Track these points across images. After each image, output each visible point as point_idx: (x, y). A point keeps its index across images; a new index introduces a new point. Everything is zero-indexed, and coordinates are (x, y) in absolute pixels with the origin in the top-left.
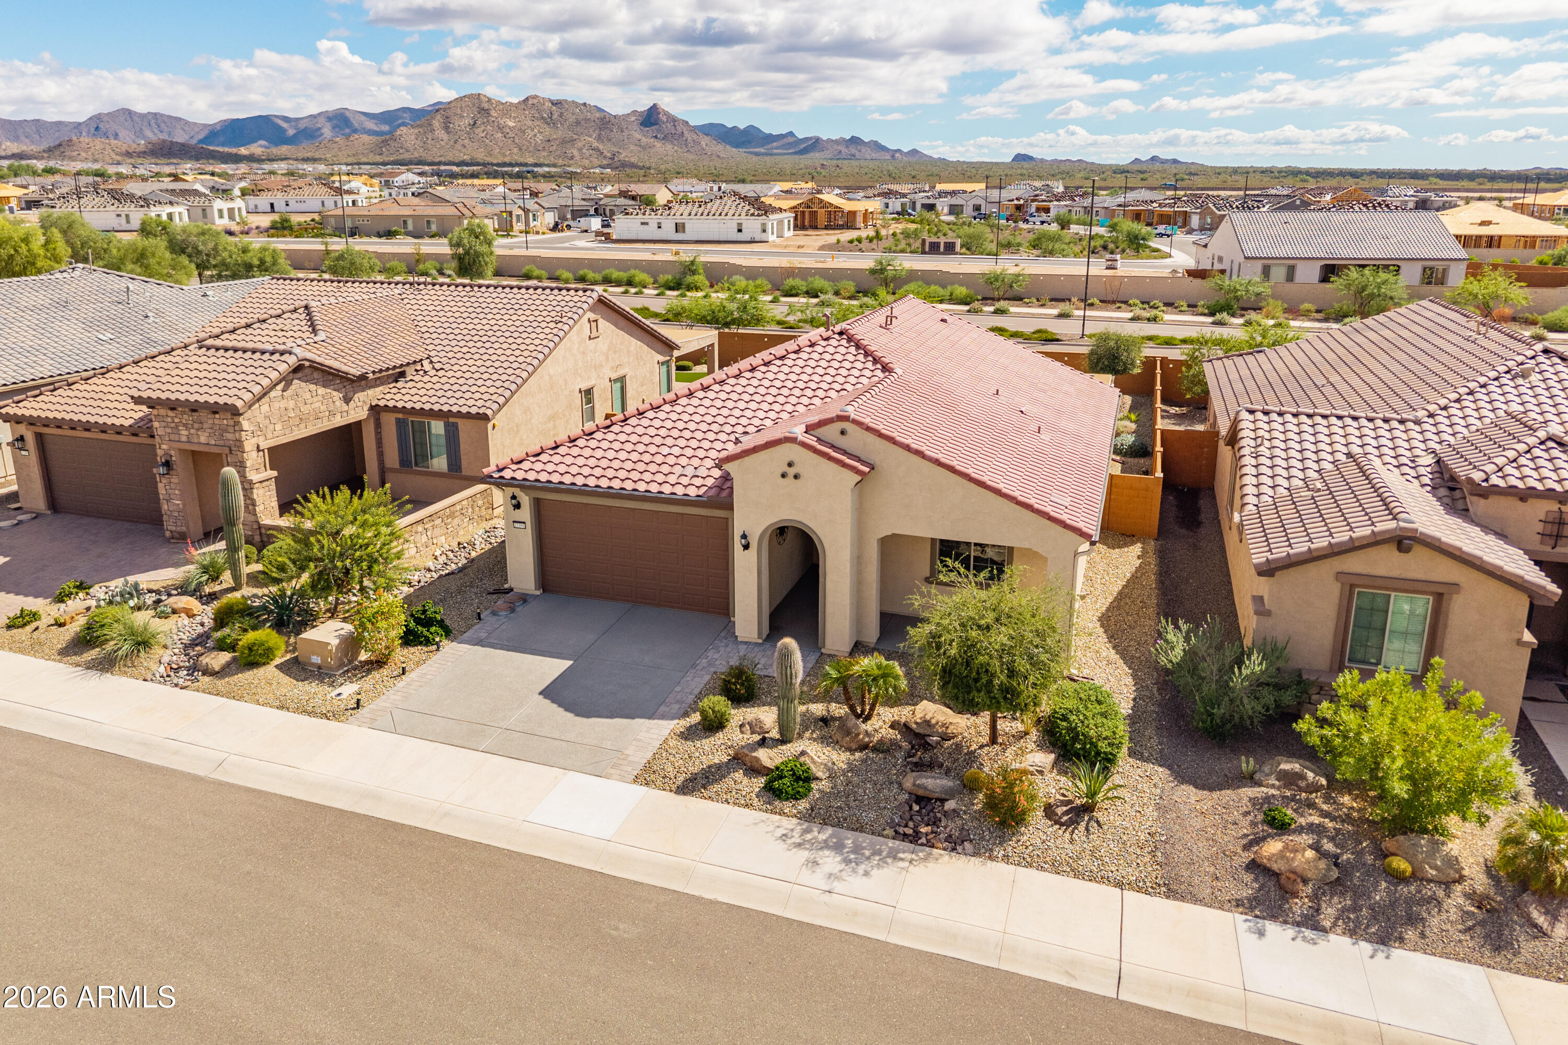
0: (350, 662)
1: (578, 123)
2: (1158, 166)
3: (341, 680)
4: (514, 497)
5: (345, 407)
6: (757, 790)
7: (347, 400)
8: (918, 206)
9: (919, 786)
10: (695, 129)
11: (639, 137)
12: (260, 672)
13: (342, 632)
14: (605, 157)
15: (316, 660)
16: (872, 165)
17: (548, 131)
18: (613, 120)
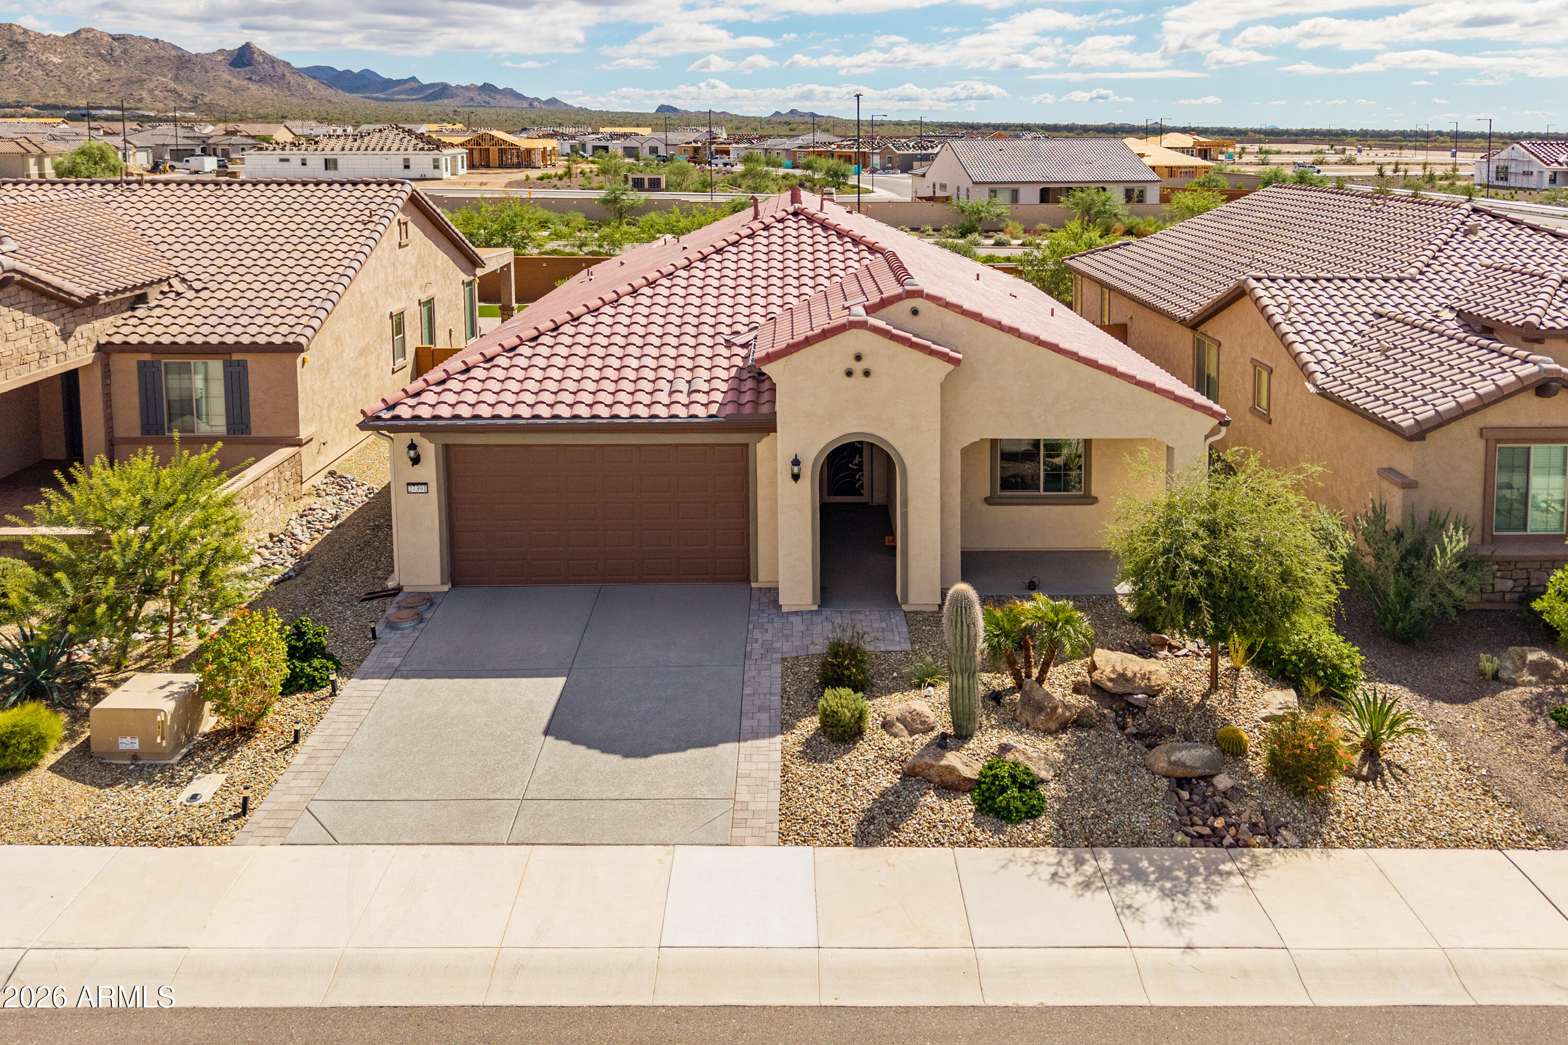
0: (189, 738)
1: (148, 61)
2: (798, 119)
3: (185, 772)
4: (413, 446)
5: (63, 347)
6: (971, 815)
7: (66, 336)
8: (589, 148)
9: (1175, 763)
10: (298, 72)
11: (230, 78)
12: (25, 784)
13: (175, 688)
14: (185, 100)
15: (129, 744)
16: (510, 113)
17: (107, 69)
18: (194, 59)
